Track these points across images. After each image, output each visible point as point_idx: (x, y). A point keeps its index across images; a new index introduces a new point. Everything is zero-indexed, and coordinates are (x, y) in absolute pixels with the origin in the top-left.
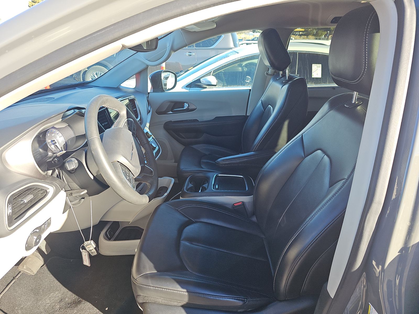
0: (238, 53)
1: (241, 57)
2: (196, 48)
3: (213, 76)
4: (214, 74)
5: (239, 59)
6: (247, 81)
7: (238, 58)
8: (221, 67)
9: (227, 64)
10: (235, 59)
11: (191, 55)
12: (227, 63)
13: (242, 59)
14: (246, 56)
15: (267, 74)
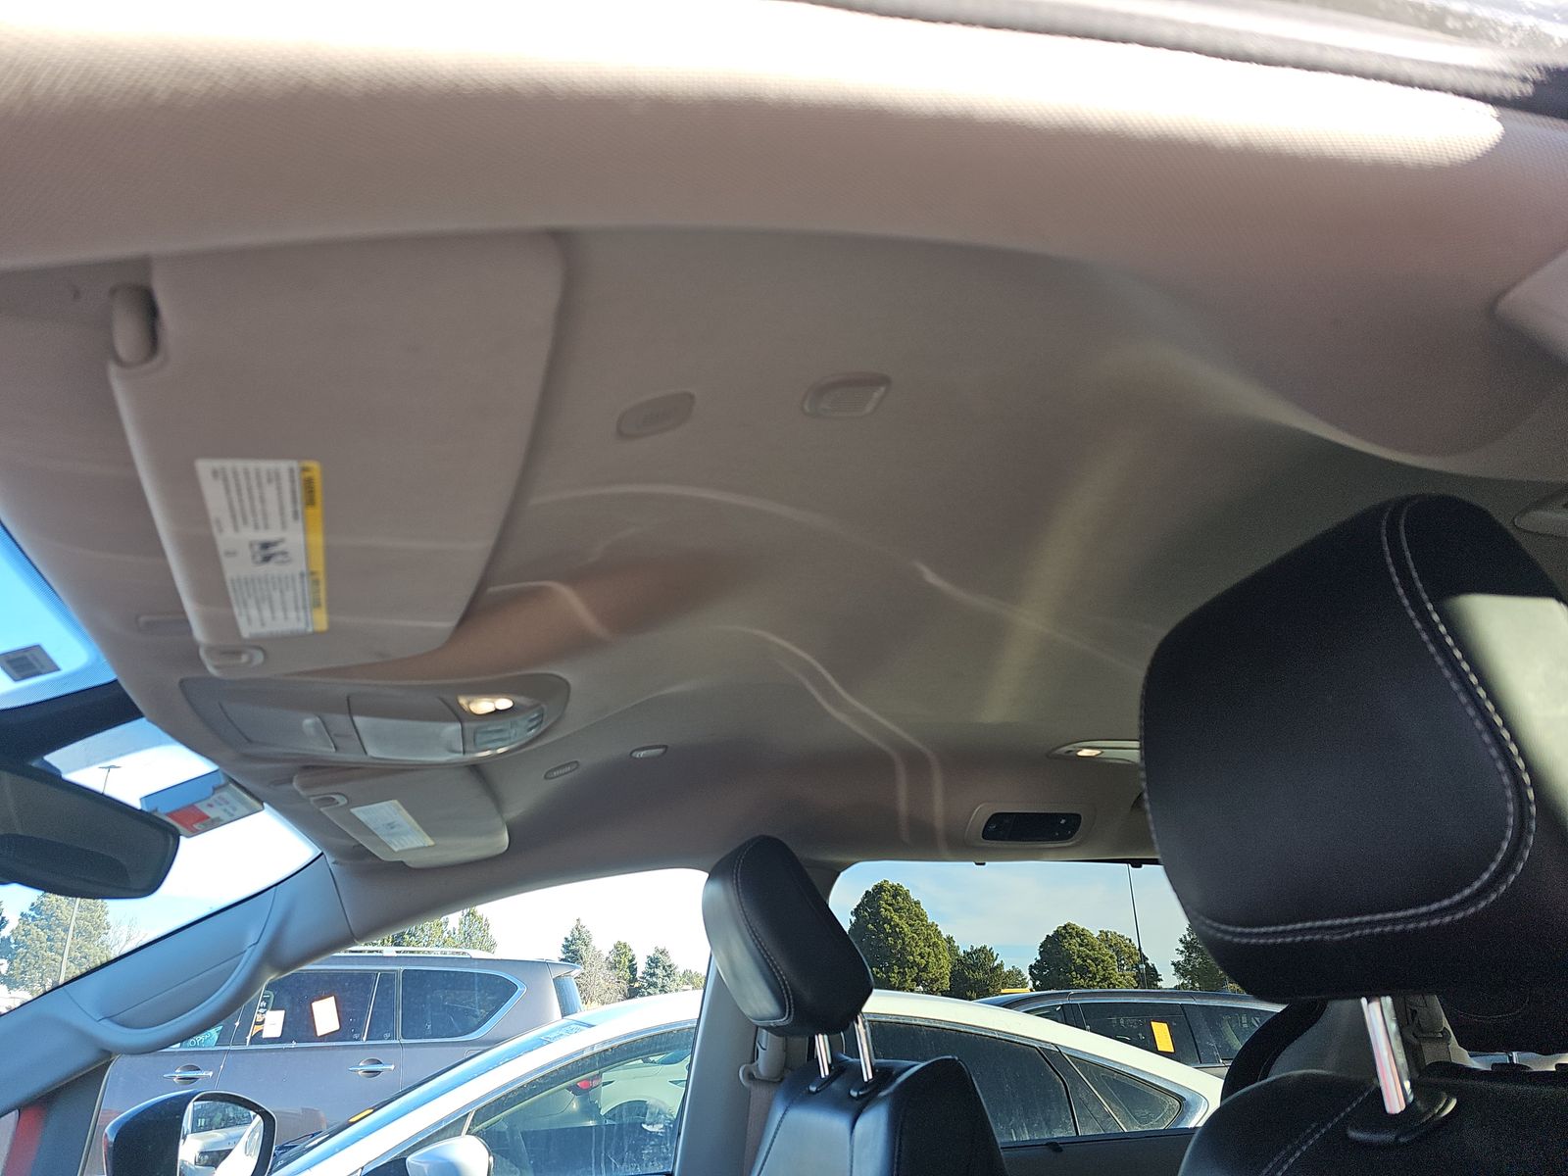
0: (590, 1026)
1: (604, 1043)
2: (403, 1041)
3: (473, 1138)
4: (477, 1128)
5: (596, 1050)
6: (649, 1128)
7: (592, 1047)
8: (513, 1091)
9: (543, 1077)
10: (576, 1053)
11: (376, 1073)
12: (541, 1074)
13: (607, 1050)
14: (625, 1037)
15: (750, 1076)
